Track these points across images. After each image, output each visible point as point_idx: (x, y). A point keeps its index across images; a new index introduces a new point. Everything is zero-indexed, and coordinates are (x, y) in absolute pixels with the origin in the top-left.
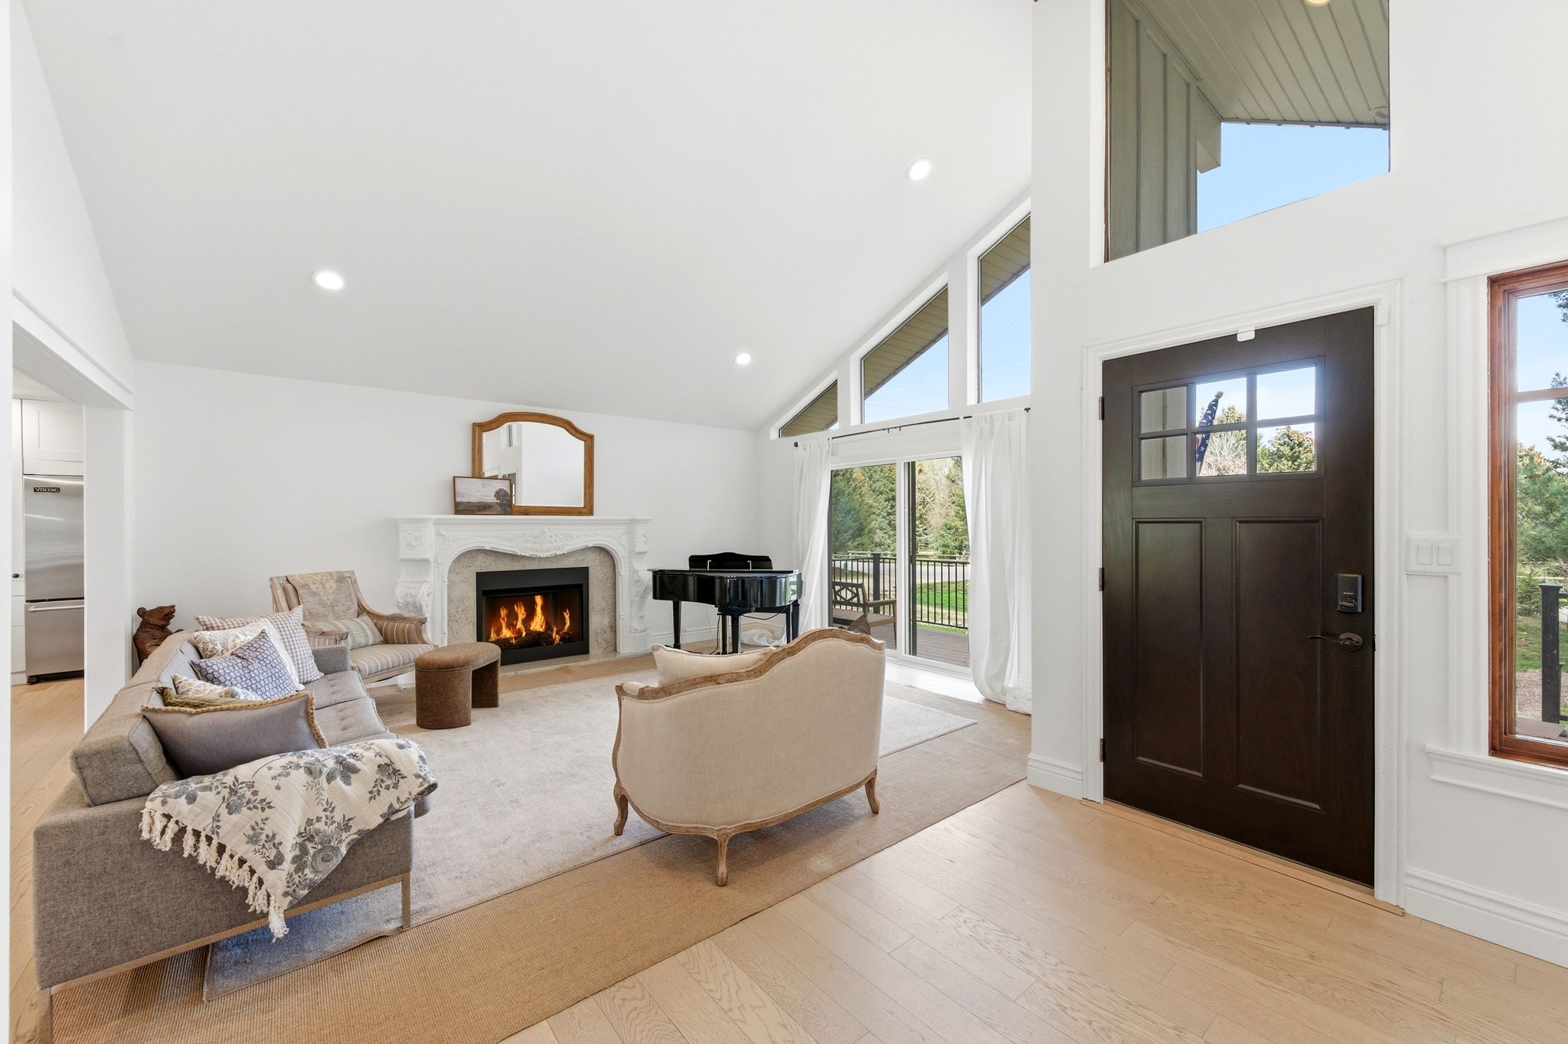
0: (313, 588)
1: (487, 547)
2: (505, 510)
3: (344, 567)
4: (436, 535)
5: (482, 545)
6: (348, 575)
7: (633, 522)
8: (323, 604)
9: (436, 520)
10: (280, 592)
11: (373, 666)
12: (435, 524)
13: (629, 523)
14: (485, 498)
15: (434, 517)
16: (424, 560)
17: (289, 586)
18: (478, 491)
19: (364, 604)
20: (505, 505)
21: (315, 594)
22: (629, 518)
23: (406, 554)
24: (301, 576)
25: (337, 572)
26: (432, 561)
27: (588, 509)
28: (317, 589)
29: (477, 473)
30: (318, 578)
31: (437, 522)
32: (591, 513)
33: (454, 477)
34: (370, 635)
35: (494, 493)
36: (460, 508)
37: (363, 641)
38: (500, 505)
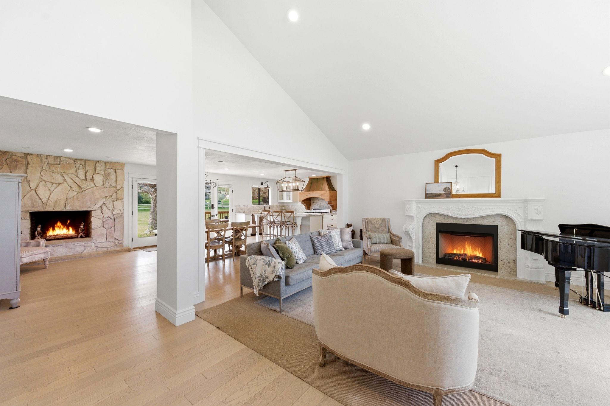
0: (373, 222)
1: (437, 212)
2: (448, 196)
3: (385, 216)
4: (417, 206)
5: (435, 211)
6: (387, 219)
7: (525, 201)
8: (375, 228)
9: (416, 201)
10: (364, 222)
11: (376, 249)
12: (416, 202)
13: (523, 202)
14: (439, 191)
15: (415, 200)
16: (411, 216)
17: (366, 221)
18: (436, 189)
19: (390, 230)
20: (448, 194)
21: (373, 224)
22: (523, 198)
23: (407, 214)
24: (371, 218)
25: (383, 218)
26: (415, 217)
27: (498, 194)
28: (374, 223)
29: (437, 181)
30: (376, 220)
31: (417, 202)
32: (499, 196)
33: (426, 184)
34: (386, 239)
35: (443, 189)
36: (428, 196)
37: (383, 241)
38: (446, 194)
